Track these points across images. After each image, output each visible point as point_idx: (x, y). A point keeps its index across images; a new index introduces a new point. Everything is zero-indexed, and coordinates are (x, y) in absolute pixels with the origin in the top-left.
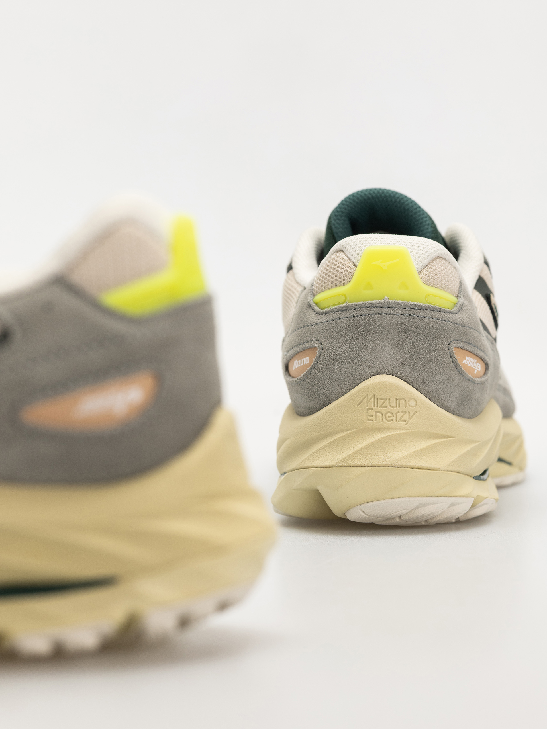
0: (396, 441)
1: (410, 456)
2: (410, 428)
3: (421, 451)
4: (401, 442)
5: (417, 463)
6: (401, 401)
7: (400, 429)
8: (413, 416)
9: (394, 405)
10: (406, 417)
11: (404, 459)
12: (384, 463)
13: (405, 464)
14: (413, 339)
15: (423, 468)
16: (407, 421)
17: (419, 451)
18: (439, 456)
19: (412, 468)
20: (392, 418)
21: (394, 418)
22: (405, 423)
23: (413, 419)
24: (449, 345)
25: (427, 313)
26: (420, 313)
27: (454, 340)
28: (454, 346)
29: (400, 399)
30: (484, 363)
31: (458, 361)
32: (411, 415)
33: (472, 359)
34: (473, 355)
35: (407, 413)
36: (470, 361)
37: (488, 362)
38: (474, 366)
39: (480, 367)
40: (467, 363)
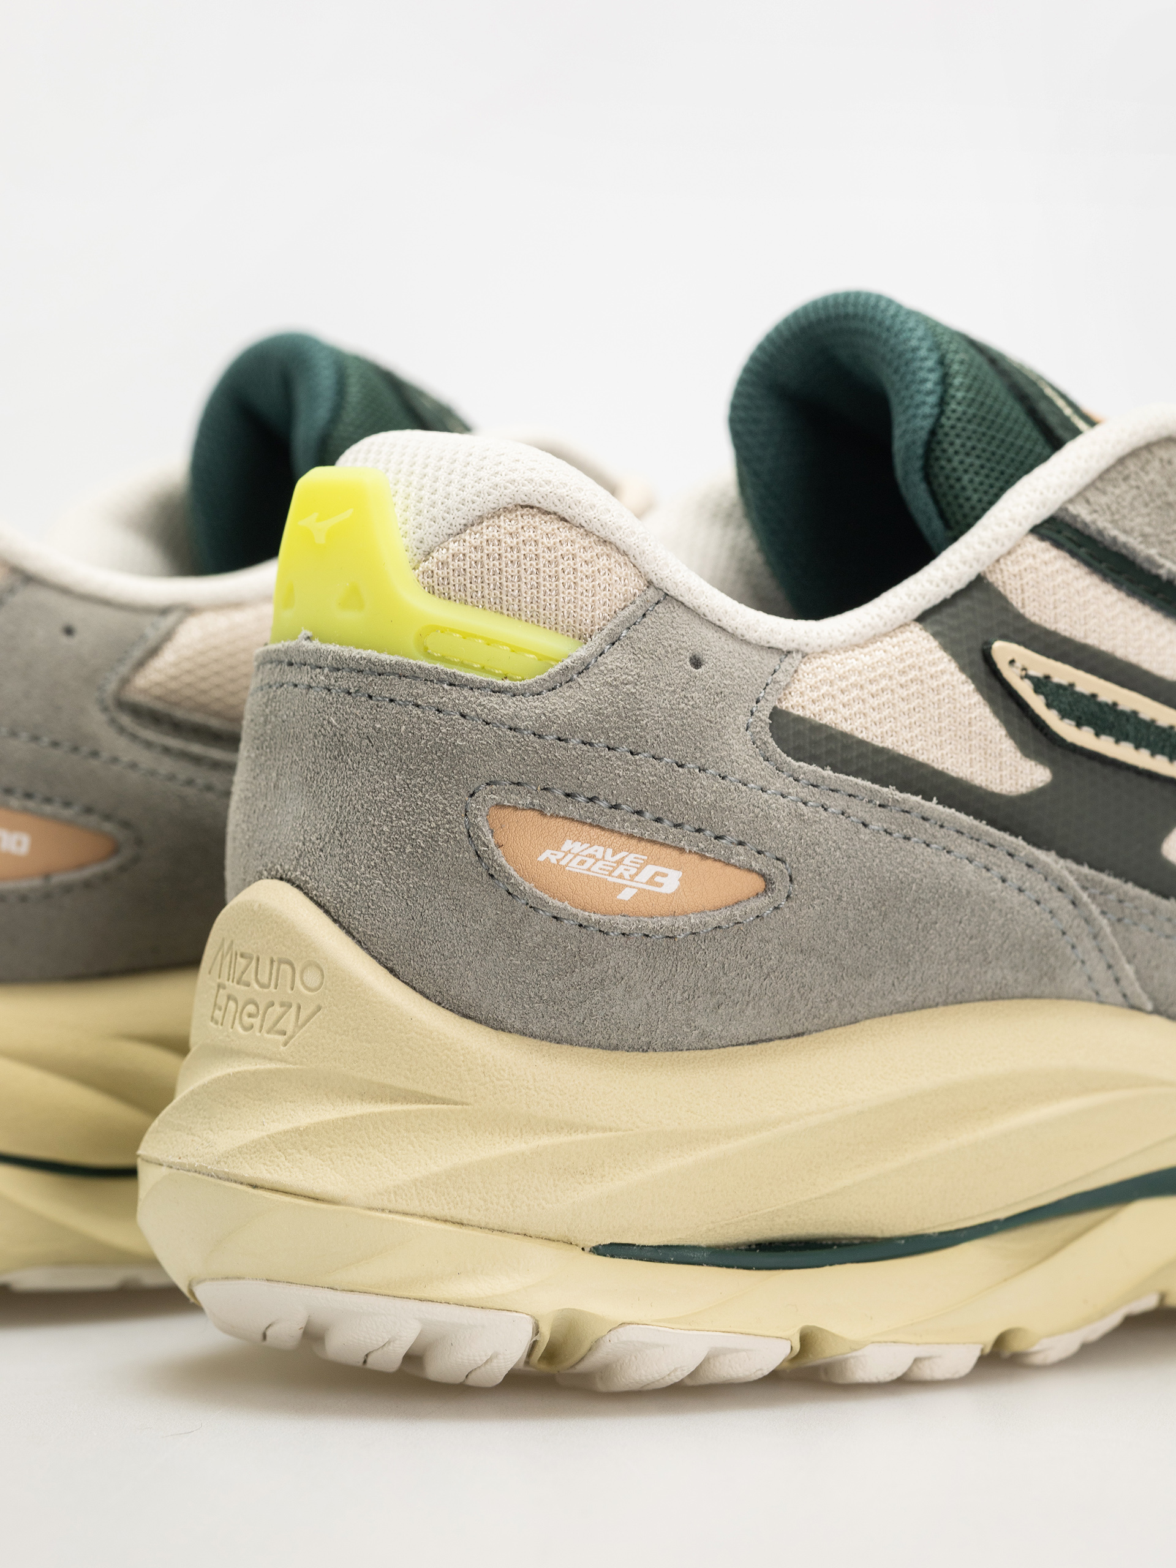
0: (245, 1095)
1: (258, 1146)
2: (291, 1059)
3: (301, 1135)
4: (260, 1100)
5: (270, 1172)
6: (283, 966)
7: (265, 1057)
8: (304, 1025)
9: (264, 979)
10: (289, 1022)
11: (238, 1155)
12: (192, 1160)
13: (236, 1171)
14: (350, 769)
15: (288, 1189)
16: (288, 1034)
17: (293, 1134)
18: (368, 1159)
19: (255, 1187)
20: (252, 1020)
21: (258, 1022)
22: (282, 1038)
23: (304, 1028)
24: (472, 795)
25: (401, 689)
26: (377, 686)
27: (495, 783)
28: (490, 803)
29: (281, 961)
30: (729, 870)
31: (499, 852)
32: (303, 1015)
33: (610, 851)
34: (615, 839)
35: (294, 1009)
36: (590, 856)
37: (756, 866)
38: (616, 873)
39: (671, 881)
40: (563, 863)
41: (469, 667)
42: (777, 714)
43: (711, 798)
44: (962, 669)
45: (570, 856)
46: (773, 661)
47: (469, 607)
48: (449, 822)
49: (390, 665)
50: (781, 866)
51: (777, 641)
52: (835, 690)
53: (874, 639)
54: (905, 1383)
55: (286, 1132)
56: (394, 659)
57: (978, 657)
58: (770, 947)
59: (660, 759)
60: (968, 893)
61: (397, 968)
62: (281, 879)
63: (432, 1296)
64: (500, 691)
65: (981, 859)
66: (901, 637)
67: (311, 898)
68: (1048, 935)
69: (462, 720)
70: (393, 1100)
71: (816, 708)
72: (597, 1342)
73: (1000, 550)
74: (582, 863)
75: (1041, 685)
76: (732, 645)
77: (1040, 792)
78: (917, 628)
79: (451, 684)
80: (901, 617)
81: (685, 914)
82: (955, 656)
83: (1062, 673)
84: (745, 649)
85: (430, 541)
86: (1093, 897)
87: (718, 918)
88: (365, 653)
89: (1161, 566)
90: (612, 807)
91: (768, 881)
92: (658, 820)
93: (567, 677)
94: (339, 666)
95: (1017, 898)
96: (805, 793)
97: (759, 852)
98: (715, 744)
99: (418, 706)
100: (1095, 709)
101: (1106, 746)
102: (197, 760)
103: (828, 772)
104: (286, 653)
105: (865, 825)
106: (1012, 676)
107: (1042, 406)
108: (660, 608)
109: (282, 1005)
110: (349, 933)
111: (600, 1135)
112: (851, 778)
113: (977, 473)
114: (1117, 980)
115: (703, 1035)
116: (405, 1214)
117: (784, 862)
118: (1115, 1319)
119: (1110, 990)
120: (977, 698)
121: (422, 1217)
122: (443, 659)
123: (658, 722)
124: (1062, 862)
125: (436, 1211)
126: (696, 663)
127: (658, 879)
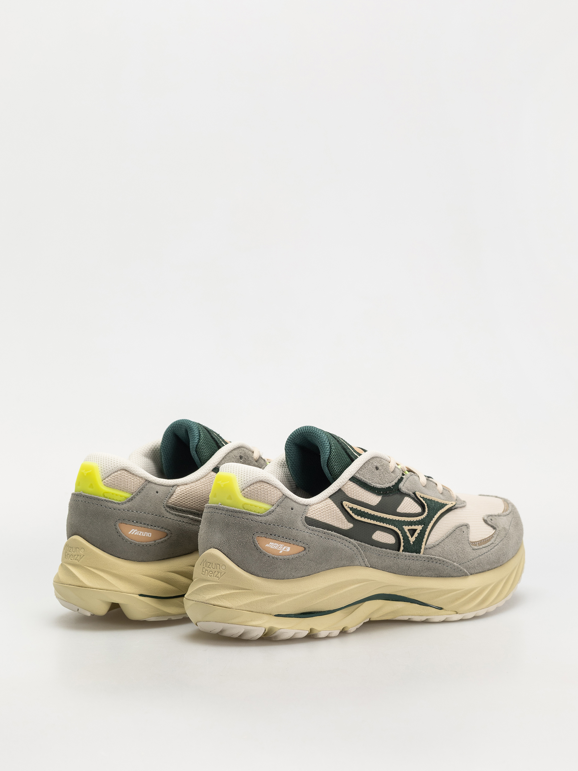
0: (211, 589)
1: (215, 598)
2: (220, 582)
3: (223, 596)
4: (214, 589)
5: (217, 603)
7: (215, 582)
8: (222, 576)
9: (214, 567)
10: (219, 575)
11: (210, 600)
12: (201, 600)
13: (210, 603)
14: (230, 529)
18: (235, 600)
19: (214, 605)
20: (211, 575)
21: (212, 575)
22: (218, 578)
24: (253, 535)
25: (240, 515)
26: (235, 514)
27: (258, 532)
28: (257, 536)
29: (217, 564)
30: (298, 546)
31: (258, 545)
32: (222, 574)
33: (278, 544)
34: (279, 542)
35: (220, 573)
36: (275, 545)
37: (303, 546)
38: (279, 548)
39: (288, 549)
40: (270, 547)
41: (252, 511)
42: (306, 517)
43: (295, 534)
44: (337, 507)
45: (271, 545)
46: (305, 507)
47: (252, 500)
48: (249, 539)
49: (238, 511)
50: (307, 545)
51: (305, 503)
52: (315, 512)
53: (322, 501)
54: (328, 637)
55: (220, 595)
56: (238, 509)
57: (340, 504)
58: (305, 560)
59: (287, 527)
60: (339, 548)
61: (239, 565)
62: (216, 548)
63: (247, 625)
64: (258, 516)
65: (341, 542)
66: (326, 501)
67: (222, 552)
68: (352, 555)
69: (252, 521)
70: (239, 590)
71: (312, 516)
72: (275, 632)
73: (343, 484)
74: (273, 546)
75: (351, 509)
76: (298, 505)
77: (351, 529)
78: (329, 499)
79: (249, 514)
80: (326, 497)
81: (291, 555)
82: (336, 504)
83: (355, 506)
84: (300, 505)
85: (244, 487)
86: (360, 547)
87: (297, 556)
88: (233, 508)
89: (372, 484)
90: (278, 536)
91: (305, 549)
92: (286, 538)
93: (270, 513)
94: (227, 510)
95: (348, 548)
96: (311, 532)
97: (304, 543)
98: (296, 524)
99: (243, 518)
100: (361, 513)
101: (363, 519)
102: (181, 516)
103: (315, 528)
104: (216, 507)
105: (321, 537)
106: (346, 508)
107: (348, 451)
108: (285, 499)
109: (218, 572)
110: (230, 559)
111: (276, 595)
112: (319, 528)
113: (337, 466)
114: (364, 562)
115: (293, 576)
116: (242, 610)
117: (308, 545)
118: (362, 624)
119: (363, 564)
120: (340, 512)
121: (245, 611)
122: (247, 509)
123: (286, 521)
124: (355, 541)
125: (248, 609)
126: (292, 509)
127: (286, 549)
